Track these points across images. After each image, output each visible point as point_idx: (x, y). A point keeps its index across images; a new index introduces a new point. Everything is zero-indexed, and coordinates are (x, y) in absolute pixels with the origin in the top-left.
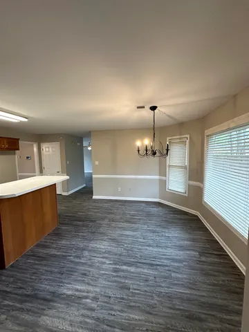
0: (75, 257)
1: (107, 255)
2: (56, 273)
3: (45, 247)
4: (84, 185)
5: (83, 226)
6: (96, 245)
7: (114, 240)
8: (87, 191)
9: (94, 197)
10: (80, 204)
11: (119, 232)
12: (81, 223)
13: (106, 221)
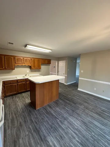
0: (60, 121)
1: (77, 132)
2: (50, 125)
3: (50, 107)
4: (75, 82)
5: (69, 104)
6: (72, 120)
7: (85, 123)
8: (76, 85)
9: (79, 89)
10: (71, 91)
11: (89, 119)
12: (68, 102)
13: (82, 107)
